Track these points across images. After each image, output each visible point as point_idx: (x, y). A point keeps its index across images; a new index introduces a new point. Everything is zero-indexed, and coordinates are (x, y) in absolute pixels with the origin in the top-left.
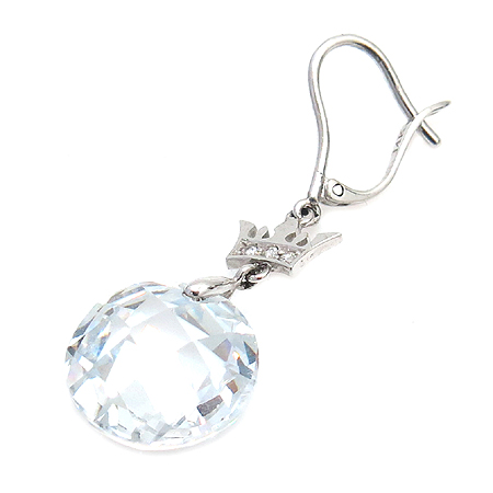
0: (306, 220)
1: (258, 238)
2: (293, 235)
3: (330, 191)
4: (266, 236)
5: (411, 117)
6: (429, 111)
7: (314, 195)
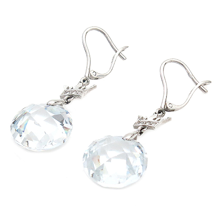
0: (85, 83)
1: (70, 89)
2: (81, 87)
3: (92, 74)
4: (72, 88)
5: (116, 52)
6: (122, 49)
7: (87, 76)
